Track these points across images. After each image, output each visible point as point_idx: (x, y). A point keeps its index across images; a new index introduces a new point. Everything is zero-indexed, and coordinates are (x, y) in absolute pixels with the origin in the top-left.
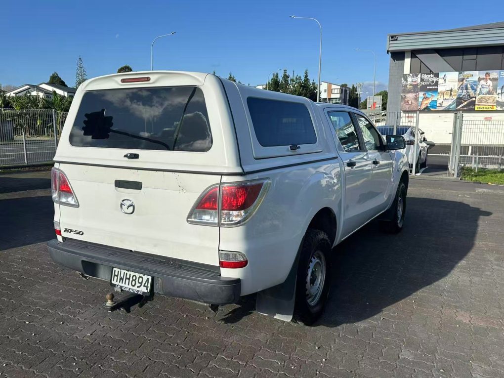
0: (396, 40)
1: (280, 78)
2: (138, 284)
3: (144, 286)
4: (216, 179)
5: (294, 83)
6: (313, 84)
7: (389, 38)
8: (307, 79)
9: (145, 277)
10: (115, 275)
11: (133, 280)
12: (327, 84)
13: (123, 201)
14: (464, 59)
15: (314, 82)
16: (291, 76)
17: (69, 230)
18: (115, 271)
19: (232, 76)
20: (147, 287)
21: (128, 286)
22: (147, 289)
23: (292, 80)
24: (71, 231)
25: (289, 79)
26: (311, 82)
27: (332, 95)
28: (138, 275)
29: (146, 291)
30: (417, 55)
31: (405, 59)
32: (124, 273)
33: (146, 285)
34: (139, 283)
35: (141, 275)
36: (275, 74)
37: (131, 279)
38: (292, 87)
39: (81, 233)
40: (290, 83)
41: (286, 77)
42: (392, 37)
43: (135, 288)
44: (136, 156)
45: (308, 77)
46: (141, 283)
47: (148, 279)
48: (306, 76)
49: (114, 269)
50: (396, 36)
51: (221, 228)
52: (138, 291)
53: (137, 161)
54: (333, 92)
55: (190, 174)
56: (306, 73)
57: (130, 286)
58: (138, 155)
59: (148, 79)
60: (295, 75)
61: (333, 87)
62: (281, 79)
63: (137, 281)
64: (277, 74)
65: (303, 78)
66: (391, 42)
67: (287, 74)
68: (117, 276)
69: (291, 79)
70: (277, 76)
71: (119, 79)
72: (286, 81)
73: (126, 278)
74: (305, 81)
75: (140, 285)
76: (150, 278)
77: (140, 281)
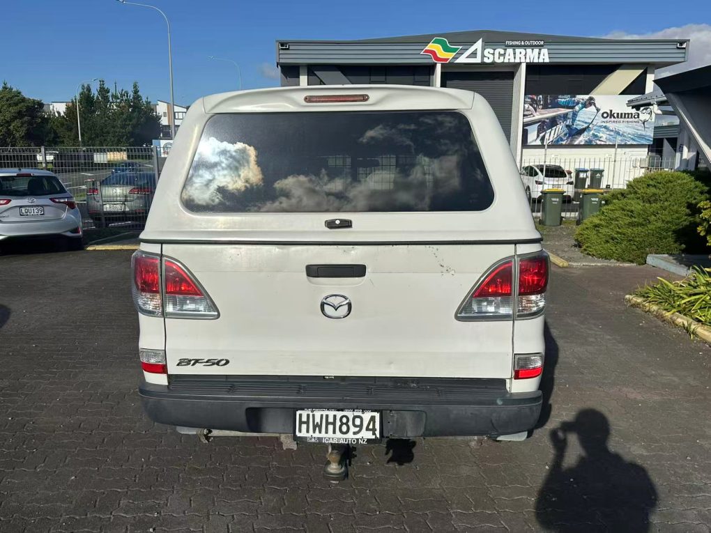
0: (288, 49)
1: (95, 92)
2: (353, 429)
3: (368, 429)
4: (507, 251)
5: (119, 101)
6: (148, 103)
7: (277, 46)
8: (139, 96)
9: (367, 416)
10: (301, 422)
11: (342, 424)
12: (166, 104)
13: (327, 298)
14: (372, 80)
15: (149, 100)
16: (112, 91)
17: (190, 361)
18: (300, 415)
19: (9, 86)
20: (374, 430)
21: (334, 436)
22: (374, 434)
23: (115, 97)
24: (197, 361)
25: (110, 94)
26: (144, 100)
27: (176, 121)
28: (350, 414)
29: (374, 437)
30: (315, 72)
31: (301, 77)
32: (322, 416)
33: (371, 427)
34: (355, 425)
35: (359, 413)
36: (86, 86)
37: (338, 423)
38: (115, 107)
39: (224, 362)
40: (111, 101)
41: (103, 91)
42: (282, 45)
43: (350, 436)
44: (347, 224)
45: (139, 93)
46: (361, 426)
47: (373, 419)
48: (136, 92)
49: (298, 413)
50: (287, 43)
51: (516, 322)
52: (357, 440)
53: (349, 232)
54: (177, 117)
55: (459, 246)
56: (135, 86)
57: (338, 434)
58: (351, 222)
59: (364, 98)
60: (119, 90)
61: (177, 109)
62: (96, 94)
63: (350, 423)
64: (89, 86)
65: (131, 94)
66: (281, 52)
67: (106, 86)
68: (307, 423)
69: (113, 96)
70: (89, 90)
71: (300, 97)
72: (106, 99)
73: (327, 423)
74: (134, 98)
75: (357, 429)
76: (377, 415)
77: (358, 422)
